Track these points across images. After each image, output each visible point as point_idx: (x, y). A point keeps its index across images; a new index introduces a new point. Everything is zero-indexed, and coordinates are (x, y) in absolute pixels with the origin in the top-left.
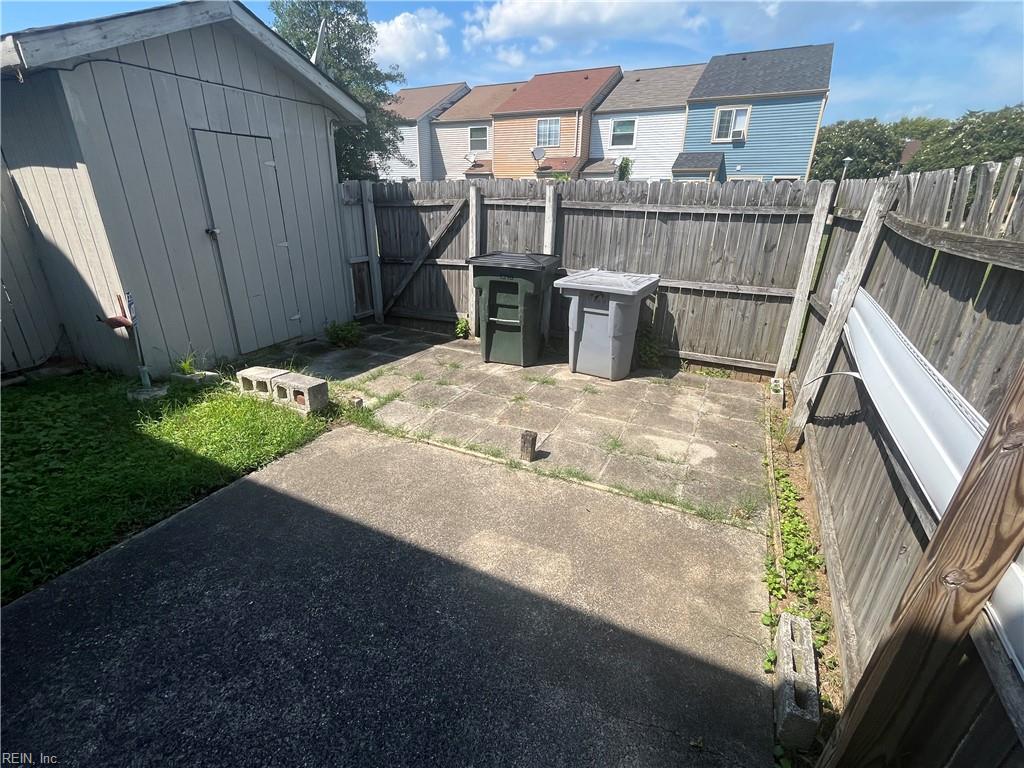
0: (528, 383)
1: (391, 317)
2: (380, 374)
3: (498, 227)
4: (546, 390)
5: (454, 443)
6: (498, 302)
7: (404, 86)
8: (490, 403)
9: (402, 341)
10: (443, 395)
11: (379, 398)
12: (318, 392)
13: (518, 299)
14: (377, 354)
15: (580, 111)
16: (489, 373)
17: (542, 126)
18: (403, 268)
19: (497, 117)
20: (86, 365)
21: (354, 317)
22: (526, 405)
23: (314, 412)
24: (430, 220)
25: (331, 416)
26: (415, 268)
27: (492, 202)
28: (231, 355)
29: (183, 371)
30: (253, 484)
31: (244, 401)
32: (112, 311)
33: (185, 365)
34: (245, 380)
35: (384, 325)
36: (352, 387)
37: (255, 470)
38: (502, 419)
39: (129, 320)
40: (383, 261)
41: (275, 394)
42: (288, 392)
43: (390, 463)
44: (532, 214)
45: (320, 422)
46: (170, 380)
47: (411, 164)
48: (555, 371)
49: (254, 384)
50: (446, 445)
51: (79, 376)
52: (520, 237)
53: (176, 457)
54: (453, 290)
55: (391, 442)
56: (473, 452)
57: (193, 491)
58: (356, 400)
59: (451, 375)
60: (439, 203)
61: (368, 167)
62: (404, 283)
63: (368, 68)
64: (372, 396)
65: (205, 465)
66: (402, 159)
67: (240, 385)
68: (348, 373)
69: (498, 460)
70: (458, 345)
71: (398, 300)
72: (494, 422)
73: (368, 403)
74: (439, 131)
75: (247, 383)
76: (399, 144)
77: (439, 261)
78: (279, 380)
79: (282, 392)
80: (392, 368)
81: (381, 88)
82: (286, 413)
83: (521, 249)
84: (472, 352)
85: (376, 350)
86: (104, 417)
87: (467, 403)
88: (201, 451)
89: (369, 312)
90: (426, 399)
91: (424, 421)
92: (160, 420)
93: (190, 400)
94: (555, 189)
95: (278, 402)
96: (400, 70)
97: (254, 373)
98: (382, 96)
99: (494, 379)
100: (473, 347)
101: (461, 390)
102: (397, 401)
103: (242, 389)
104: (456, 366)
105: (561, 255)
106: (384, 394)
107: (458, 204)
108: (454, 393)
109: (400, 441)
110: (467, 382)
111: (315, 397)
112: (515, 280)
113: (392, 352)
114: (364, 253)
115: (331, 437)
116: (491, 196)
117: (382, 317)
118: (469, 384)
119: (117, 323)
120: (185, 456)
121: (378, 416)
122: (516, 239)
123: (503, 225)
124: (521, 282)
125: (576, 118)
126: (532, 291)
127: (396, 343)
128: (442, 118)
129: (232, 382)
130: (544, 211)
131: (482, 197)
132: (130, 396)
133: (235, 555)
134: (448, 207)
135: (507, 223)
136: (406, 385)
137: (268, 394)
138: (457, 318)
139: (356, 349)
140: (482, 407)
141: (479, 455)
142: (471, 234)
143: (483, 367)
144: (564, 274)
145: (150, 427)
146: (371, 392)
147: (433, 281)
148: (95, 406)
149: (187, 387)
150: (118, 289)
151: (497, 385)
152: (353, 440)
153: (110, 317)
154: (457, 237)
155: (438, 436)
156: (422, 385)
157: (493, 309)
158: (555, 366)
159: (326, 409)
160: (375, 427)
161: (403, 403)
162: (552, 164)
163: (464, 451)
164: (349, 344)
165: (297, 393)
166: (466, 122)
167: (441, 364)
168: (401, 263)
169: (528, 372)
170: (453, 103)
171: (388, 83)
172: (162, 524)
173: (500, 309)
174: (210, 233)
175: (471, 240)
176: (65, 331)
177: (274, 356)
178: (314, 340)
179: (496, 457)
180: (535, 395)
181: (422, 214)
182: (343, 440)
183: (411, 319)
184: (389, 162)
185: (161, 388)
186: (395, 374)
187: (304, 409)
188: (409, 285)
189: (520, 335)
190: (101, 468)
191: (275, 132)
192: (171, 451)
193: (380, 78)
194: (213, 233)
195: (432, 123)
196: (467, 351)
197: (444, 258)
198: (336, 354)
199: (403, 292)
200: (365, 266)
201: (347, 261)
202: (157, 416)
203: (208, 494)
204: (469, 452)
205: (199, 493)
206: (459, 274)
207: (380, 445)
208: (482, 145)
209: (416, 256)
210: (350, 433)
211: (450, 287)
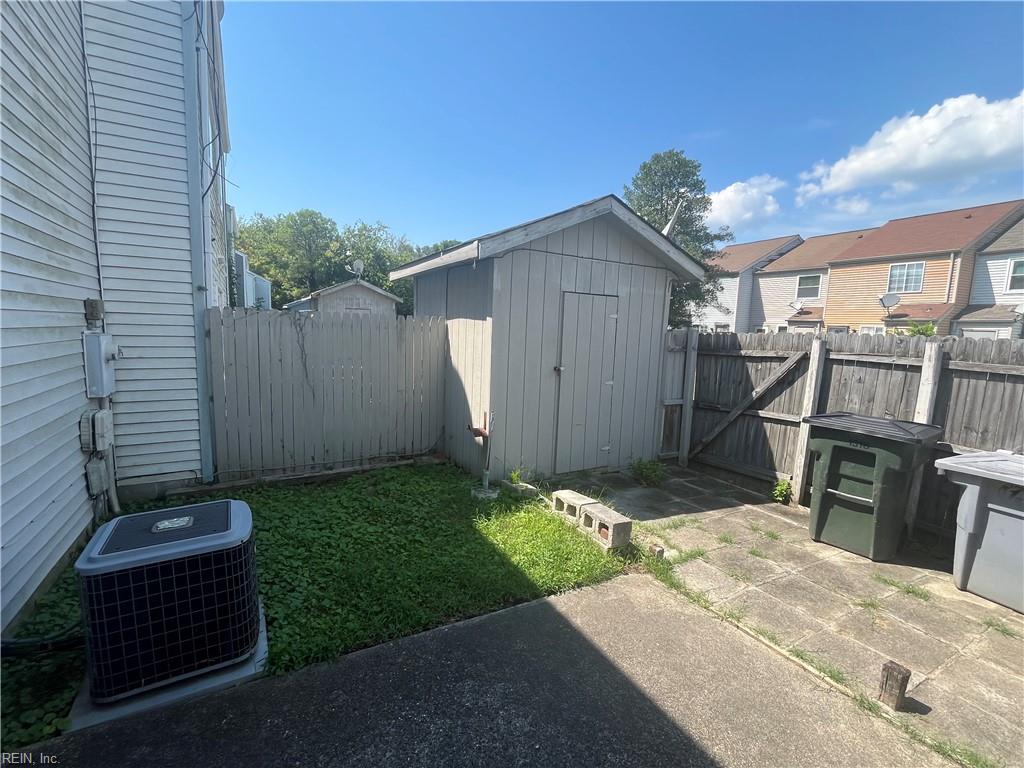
0: (882, 585)
1: (697, 462)
2: (683, 524)
3: (845, 385)
4: (912, 603)
5: (772, 639)
6: (842, 472)
7: (731, 243)
8: (823, 598)
9: (707, 492)
10: (756, 568)
11: (681, 552)
12: (622, 530)
13: (875, 474)
14: (678, 500)
15: (957, 254)
16: (821, 556)
17: (897, 272)
18: (718, 415)
19: (834, 265)
20: (449, 459)
21: (659, 456)
22: (881, 618)
23: (615, 550)
24: (757, 370)
25: (629, 559)
26: (732, 416)
27: (840, 357)
28: (548, 473)
29: (511, 480)
30: (550, 608)
31: (554, 520)
32: (477, 424)
33: (514, 475)
34: (559, 501)
35: (687, 470)
36: (652, 531)
37: (555, 593)
38: (843, 628)
39: (487, 432)
40: (697, 406)
41: (582, 520)
42: (594, 522)
43: (690, 636)
44: (899, 375)
45: (617, 563)
46: (500, 486)
47: (728, 312)
48: (927, 581)
49: (566, 506)
50: (761, 638)
51: (444, 467)
52: (878, 398)
53: (496, 557)
54: (775, 446)
55: (692, 609)
56: (800, 662)
57: (503, 597)
58: (658, 549)
59: (768, 546)
60: (771, 354)
61: (684, 314)
62: (717, 430)
63: (697, 231)
64: (673, 547)
65: (515, 574)
66: (719, 307)
67: (553, 504)
68: (648, 514)
69: (841, 687)
70: (774, 510)
71: (706, 447)
72: (832, 628)
73: (669, 554)
74: (762, 281)
75: (560, 504)
76: (718, 294)
77: (762, 413)
78: (588, 508)
79: (589, 521)
80: (696, 521)
81: (709, 247)
82: (589, 542)
83: (877, 410)
84: (796, 524)
85: (679, 496)
86: (454, 506)
87: (789, 589)
88: (515, 559)
89: (674, 453)
90: (737, 569)
91: (731, 596)
92: (489, 520)
93: (513, 508)
94: (940, 348)
95: (583, 529)
96: (729, 231)
97: (567, 496)
98: (708, 254)
99: (827, 567)
100: (795, 516)
101: (783, 570)
102: (700, 560)
103: (553, 508)
104: (774, 537)
105: (943, 426)
106: (687, 548)
107: (794, 357)
108: (772, 571)
109: (703, 612)
110: (789, 560)
111: (618, 534)
112: (871, 450)
113: (695, 501)
114: (680, 396)
115: (627, 582)
116: (840, 351)
117: (686, 460)
118: (791, 564)
119: (478, 433)
120: (503, 560)
121: (679, 572)
122: (872, 400)
123: (853, 383)
124: (881, 454)
125: (951, 261)
126: (897, 467)
127: (700, 493)
128: (767, 269)
129: (547, 500)
130: (920, 372)
131: (828, 351)
132: (473, 492)
133: (529, 682)
134: (782, 359)
135: (860, 381)
136: (712, 545)
137: (575, 518)
138: (776, 479)
139: (657, 490)
140: (811, 600)
141: (810, 668)
142: (807, 389)
143: (811, 547)
144: (948, 452)
145: (481, 524)
146: (672, 542)
147: (752, 433)
148: (449, 494)
149: (512, 495)
150: (486, 407)
151: (833, 575)
152: (649, 592)
153: (475, 427)
154: (788, 390)
155: (751, 622)
156: (731, 550)
157: (834, 479)
158: (927, 572)
159: (626, 550)
160: (675, 585)
161: (708, 565)
162: (908, 311)
163: (787, 654)
164: (651, 484)
165: (603, 526)
166: (795, 271)
167: (755, 530)
168: (715, 410)
169: (880, 569)
170: (782, 255)
171: (716, 243)
172: (476, 620)
173: (843, 480)
174: (557, 370)
175: (807, 395)
176: (444, 432)
177: (581, 481)
178: (618, 472)
179: (837, 681)
180: (896, 608)
181: (749, 364)
182: (638, 588)
183: (718, 468)
184: (705, 310)
185: (494, 492)
186: (699, 528)
187: (606, 544)
188: (722, 433)
189: (873, 519)
190: (445, 550)
191: (623, 292)
192: (493, 550)
193: (709, 238)
194: (559, 370)
195: (756, 274)
196: (788, 521)
197: (769, 410)
198: (637, 491)
199: (716, 438)
200: (678, 409)
201: (662, 402)
202: (488, 516)
203: (515, 604)
204: (794, 658)
205: (508, 601)
206: (786, 430)
207: (679, 609)
208: (814, 293)
209: (735, 404)
210: (647, 583)
211: (771, 442)
